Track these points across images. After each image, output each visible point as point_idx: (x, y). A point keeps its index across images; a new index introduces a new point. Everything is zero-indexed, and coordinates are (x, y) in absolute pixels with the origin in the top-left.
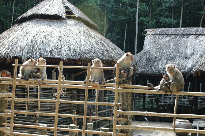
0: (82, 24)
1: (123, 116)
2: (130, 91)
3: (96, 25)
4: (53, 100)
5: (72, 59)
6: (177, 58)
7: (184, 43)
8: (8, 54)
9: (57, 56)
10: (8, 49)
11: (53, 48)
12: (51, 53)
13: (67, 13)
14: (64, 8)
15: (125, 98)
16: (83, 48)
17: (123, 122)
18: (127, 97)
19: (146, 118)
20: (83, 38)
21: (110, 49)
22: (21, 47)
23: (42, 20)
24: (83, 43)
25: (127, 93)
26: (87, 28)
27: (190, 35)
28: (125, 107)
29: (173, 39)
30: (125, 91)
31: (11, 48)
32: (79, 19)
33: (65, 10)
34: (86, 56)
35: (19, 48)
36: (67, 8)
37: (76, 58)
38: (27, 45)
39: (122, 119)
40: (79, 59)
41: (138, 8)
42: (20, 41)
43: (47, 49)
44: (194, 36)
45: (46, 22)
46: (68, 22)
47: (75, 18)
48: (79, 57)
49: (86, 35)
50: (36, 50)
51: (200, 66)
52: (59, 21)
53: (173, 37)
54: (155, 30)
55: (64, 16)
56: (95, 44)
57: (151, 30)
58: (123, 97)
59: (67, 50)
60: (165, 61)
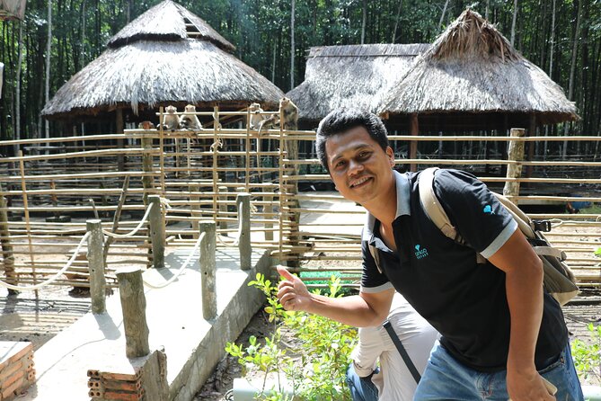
0: (213, 47)
1: (289, 166)
2: (297, 138)
3: (233, 46)
4: (211, 152)
5: (204, 102)
6: (357, 93)
7: (367, 69)
8: (109, 98)
9: (182, 99)
10: (109, 90)
11: (175, 87)
12: (173, 94)
13: (189, 29)
14: (183, 23)
15: (291, 146)
16: (218, 83)
17: (289, 173)
18: (293, 145)
19: (312, 187)
20: (217, 69)
21: (257, 84)
22: (126, 87)
23: (151, 42)
24: (217, 76)
25: (293, 141)
26: (221, 51)
27: (376, 56)
28: (292, 155)
29: (350, 63)
30: (291, 138)
31: (112, 88)
32: (206, 39)
33: (184, 26)
34: (223, 95)
35: (124, 88)
36: (187, 21)
37: (210, 99)
38: (136, 83)
39: (288, 169)
40: (213, 101)
41: (293, 10)
42: (125, 78)
43: (165, 88)
44: (381, 58)
45: (158, 46)
46: (190, 44)
47: (200, 38)
48: (214, 98)
49: (221, 64)
50: (149, 90)
51: (387, 106)
52: (177, 43)
53: (350, 59)
54: (322, 48)
55: (184, 34)
56: (235, 77)
57: (317, 48)
58: (288, 145)
59: (195, 89)
60: (339, 98)
